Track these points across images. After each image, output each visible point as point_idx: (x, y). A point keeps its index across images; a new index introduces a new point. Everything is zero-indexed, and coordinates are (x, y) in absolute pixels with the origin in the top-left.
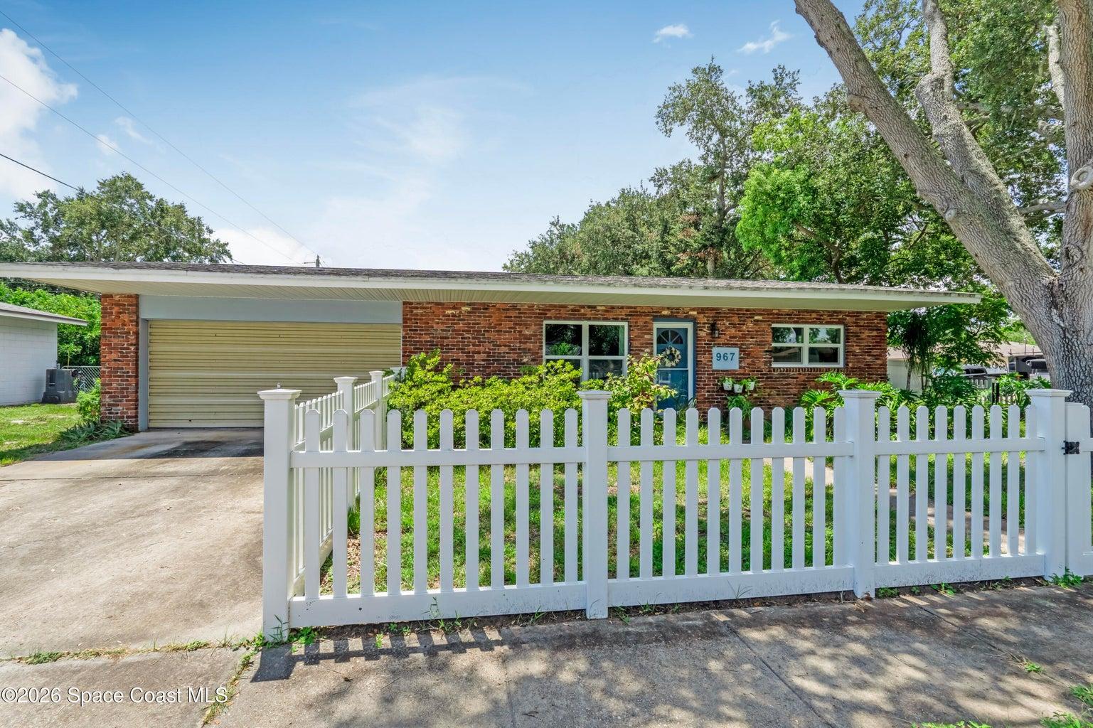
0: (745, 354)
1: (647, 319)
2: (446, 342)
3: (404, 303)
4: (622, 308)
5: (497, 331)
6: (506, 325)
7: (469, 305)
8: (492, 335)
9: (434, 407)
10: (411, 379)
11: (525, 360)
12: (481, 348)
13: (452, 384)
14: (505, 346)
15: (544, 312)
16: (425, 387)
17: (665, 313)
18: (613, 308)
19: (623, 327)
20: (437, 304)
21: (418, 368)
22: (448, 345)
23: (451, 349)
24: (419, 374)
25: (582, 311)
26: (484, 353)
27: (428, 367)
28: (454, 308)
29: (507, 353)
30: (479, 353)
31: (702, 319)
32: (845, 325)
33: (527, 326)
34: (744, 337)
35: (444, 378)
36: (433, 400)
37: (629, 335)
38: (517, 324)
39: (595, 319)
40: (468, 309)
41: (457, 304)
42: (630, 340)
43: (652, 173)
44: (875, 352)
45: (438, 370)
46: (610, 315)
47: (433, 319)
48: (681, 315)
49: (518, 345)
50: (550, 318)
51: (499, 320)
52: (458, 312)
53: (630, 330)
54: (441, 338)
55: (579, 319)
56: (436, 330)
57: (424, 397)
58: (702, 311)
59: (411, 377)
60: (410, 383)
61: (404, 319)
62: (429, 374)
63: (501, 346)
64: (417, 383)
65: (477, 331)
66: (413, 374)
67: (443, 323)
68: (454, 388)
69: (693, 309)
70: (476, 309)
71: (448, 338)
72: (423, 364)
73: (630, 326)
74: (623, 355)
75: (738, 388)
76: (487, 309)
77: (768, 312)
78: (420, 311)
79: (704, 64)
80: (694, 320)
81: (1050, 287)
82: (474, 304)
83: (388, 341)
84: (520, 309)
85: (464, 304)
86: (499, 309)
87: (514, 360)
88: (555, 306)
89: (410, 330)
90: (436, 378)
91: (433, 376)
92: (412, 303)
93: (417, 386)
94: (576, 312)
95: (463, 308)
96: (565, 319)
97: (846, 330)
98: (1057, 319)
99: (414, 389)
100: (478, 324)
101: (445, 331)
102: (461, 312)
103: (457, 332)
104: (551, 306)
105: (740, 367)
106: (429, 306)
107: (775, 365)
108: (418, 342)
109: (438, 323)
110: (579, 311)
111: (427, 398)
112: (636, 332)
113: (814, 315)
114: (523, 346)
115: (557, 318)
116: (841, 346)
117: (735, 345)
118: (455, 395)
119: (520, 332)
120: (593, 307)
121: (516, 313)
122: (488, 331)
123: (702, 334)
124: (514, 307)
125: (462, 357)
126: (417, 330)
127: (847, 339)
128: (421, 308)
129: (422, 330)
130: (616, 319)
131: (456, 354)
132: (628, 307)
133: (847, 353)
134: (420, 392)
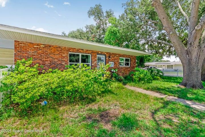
0: (115, 63)
1: (96, 54)
2: (34, 57)
3: (15, 41)
4: (90, 51)
5: (54, 54)
6: (57, 53)
7: (43, 45)
8: (52, 55)
9: (30, 83)
10: (17, 70)
11: (63, 64)
12: (48, 60)
13: (38, 72)
14: (57, 59)
15: (69, 50)
16: (25, 73)
17: (100, 53)
18: (88, 50)
19: (90, 56)
20: (30, 43)
21: (21, 65)
22: (35, 58)
23: (36, 59)
24: (22, 67)
25: (80, 50)
26: (49, 61)
27: (26, 65)
28: (37, 45)
29: (57, 61)
30: (47, 61)
31: (107, 55)
32: (130, 58)
33: (64, 53)
34: (115, 60)
35: (34, 70)
36: (29, 79)
37: (91, 58)
38: (60, 53)
39: (83, 53)
40: (43, 46)
41: (39, 44)
42: (92, 59)
43: (85, 26)
44: (134, 64)
45: (31, 66)
46: (87, 52)
47: (29, 48)
48: (103, 54)
49: (61, 59)
50: (71, 52)
51: (55, 51)
52: (39, 47)
53: (91, 57)
54: (32, 55)
55: (79, 53)
56: (30, 52)
57: (24, 78)
58: (107, 53)
59: (17, 69)
60: (17, 72)
61: (15, 47)
62: (27, 68)
63: (55, 59)
64: (20, 72)
65: (46, 54)
66: (18, 68)
67: (33, 50)
68: (40, 73)
69: (105, 53)
70: (46, 46)
71: (35, 55)
72: (24, 64)
73: (92, 56)
74: (90, 63)
75: (114, 71)
76: (50, 47)
77: (119, 54)
78: (22, 45)
79: (98, 4)
80: (105, 55)
81: (187, 50)
82: (45, 45)
83: (7, 55)
84: (61, 48)
85: (41, 44)
86: (54, 47)
87: (59, 63)
88: (72, 48)
89: (18, 51)
90: (31, 69)
91: (29, 69)
92: (19, 42)
93: (21, 73)
94: (78, 50)
95: (41, 46)
96: (75, 52)
97: (130, 59)
98: (188, 57)
99: (19, 75)
100: (47, 51)
101: (34, 53)
102: (40, 47)
103: (39, 54)
104: (71, 48)
105: (114, 66)
106: (27, 43)
107: (120, 66)
108: (22, 56)
109: (31, 50)
110: (79, 50)
111: (26, 79)
112: (93, 57)
113: (126, 56)
114: (62, 59)
115: (73, 52)
116: (129, 62)
117: (113, 61)
118: (40, 76)
119: (62, 55)
120: (83, 50)
121: (60, 49)
122: (50, 54)
123: (107, 58)
124: (60, 47)
125: (41, 62)
126: (21, 52)
127: (131, 61)
128: (23, 44)
129: (24, 52)
130: (88, 53)
131: (38, 61)
132: (91, 51)
133: (130, 64)
134: (22, 76)
